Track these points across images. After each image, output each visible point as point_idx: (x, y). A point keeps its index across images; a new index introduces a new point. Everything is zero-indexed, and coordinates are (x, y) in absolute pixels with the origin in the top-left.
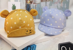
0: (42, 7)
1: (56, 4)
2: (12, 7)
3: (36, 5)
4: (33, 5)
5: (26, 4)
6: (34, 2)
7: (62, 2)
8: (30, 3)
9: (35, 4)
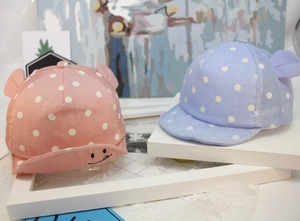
0: (174, 46)
1: (229, 32)
2: (39, 50)
3: (146, 40)
4: (135, 40)
5: (106, 38)
6: (142, 29)
7: (255, 22)
8: (124, 33)
9: (143, 36)
